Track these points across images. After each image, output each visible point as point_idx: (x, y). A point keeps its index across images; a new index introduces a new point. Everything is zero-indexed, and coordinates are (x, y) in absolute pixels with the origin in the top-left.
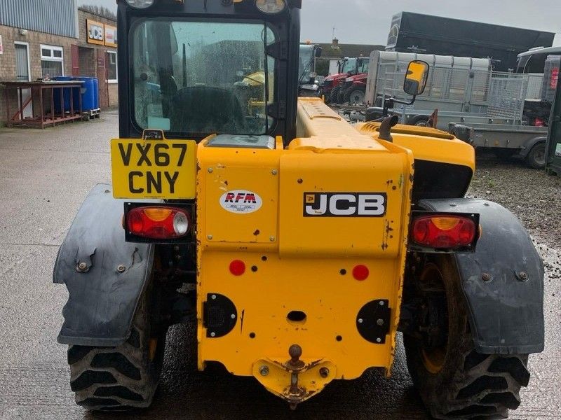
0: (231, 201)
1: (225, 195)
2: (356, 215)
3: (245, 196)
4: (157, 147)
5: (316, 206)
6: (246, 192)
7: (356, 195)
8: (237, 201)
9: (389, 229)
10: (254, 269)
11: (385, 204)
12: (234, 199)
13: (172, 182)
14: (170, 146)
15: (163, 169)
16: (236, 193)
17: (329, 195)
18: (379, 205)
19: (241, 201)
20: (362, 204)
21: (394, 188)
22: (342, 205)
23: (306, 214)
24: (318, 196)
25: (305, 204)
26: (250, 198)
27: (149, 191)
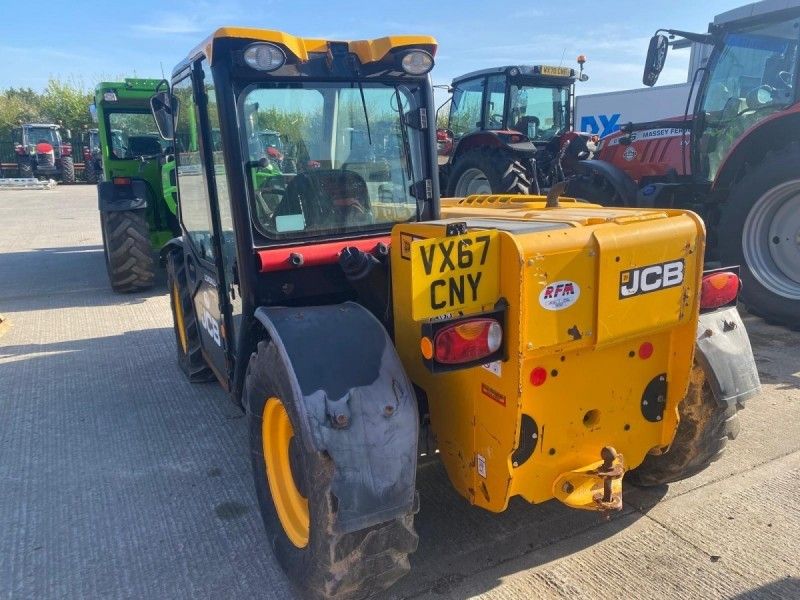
0: (551, 297)
1: (544, 291)
2: (661, 288)
3: (563, 288)
4: (460, 244)
5: (630, 285)
6: (565, 283)
7: (662, 265)
8: (556, 296)
9: (685, 296)
10: (555, 373)
11: (683, 271)
12: (553, 294)
13: (474, 286)
14: (474, 240)
15: (465, 272)
16: (554, 285)
17: (641, 270)
18: (678, 273)
19: (560, 293)
20: (667, 274)
21: (691, 252)
22: (651, 279)
23: (621, 297)
24: (631, 272)
25: (621, 285)
26: (569, 288)
27: (452, 303)
